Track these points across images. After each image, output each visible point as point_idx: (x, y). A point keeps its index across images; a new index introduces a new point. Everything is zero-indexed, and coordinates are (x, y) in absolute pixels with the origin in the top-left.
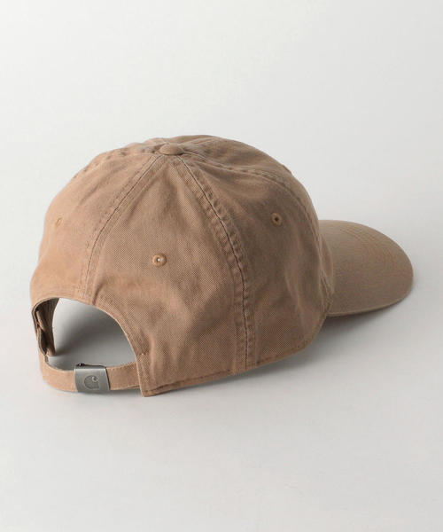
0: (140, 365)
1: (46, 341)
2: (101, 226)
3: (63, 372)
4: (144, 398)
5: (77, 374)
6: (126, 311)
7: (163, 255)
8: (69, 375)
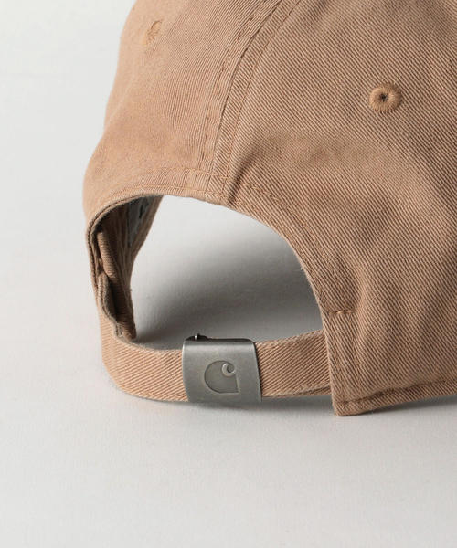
0: (332, 337)
1: (117, 302)
2: (253, 27)
3: (158, 353)
4: (338, 417)
5: (188, 359)
6: (305, 215)
7: (394, 88)
8: (169, 361)
